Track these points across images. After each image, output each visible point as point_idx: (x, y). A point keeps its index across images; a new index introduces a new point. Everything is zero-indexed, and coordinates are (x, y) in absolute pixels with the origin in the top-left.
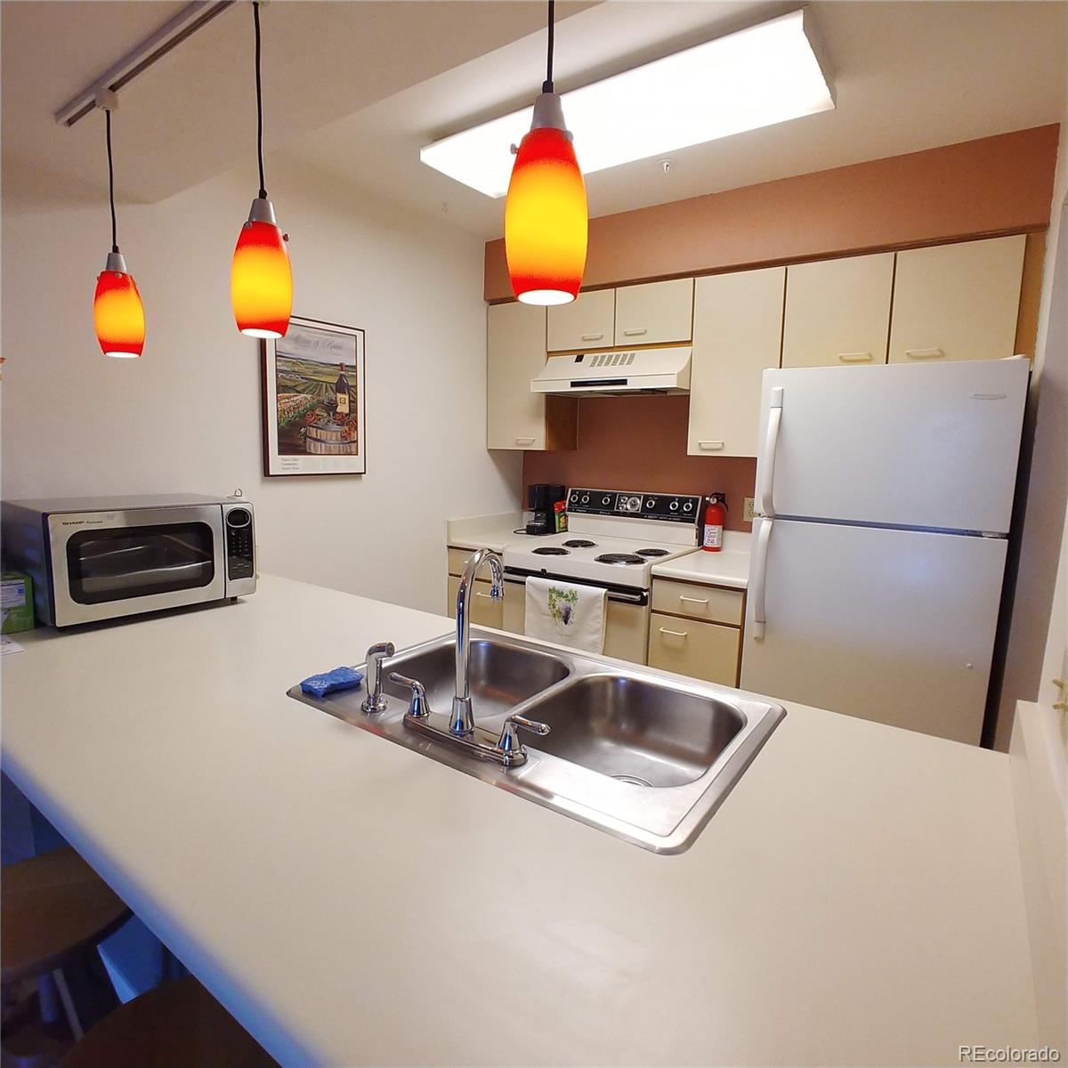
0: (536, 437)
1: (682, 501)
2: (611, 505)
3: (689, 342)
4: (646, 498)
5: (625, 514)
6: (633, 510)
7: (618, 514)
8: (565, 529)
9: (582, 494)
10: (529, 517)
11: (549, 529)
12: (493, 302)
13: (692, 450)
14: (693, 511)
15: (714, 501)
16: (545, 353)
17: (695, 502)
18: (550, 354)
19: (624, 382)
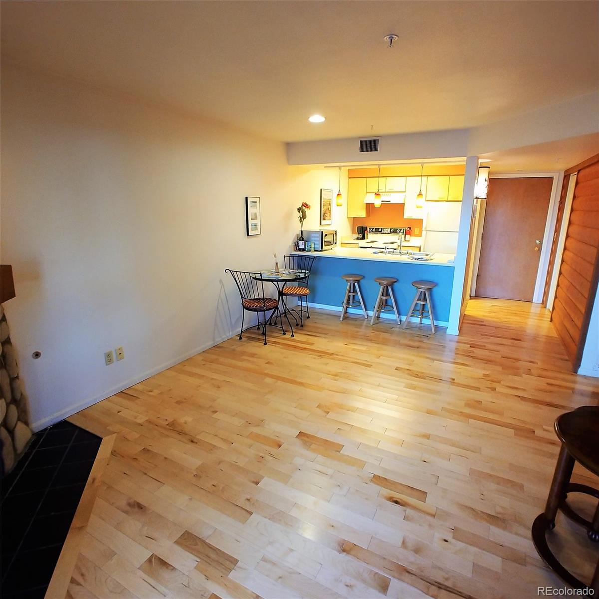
0: (363, 214)
1: (400, 229)
2: (381, 231)
3: (405, 192)
4: (391, 229)
5: (385, 233)
6: (387, 232)
7: (383, 233)
8: (367, 238)
9: (373, 229)
10: (357, 236)
11: (364, 238)
12: (349, 178)
13: (406, 216)
14: (403, 232)
15: (408, 229)
16: (366, 193)
17: (404, 229)
18: (367, 192)
19: (389, 201)
